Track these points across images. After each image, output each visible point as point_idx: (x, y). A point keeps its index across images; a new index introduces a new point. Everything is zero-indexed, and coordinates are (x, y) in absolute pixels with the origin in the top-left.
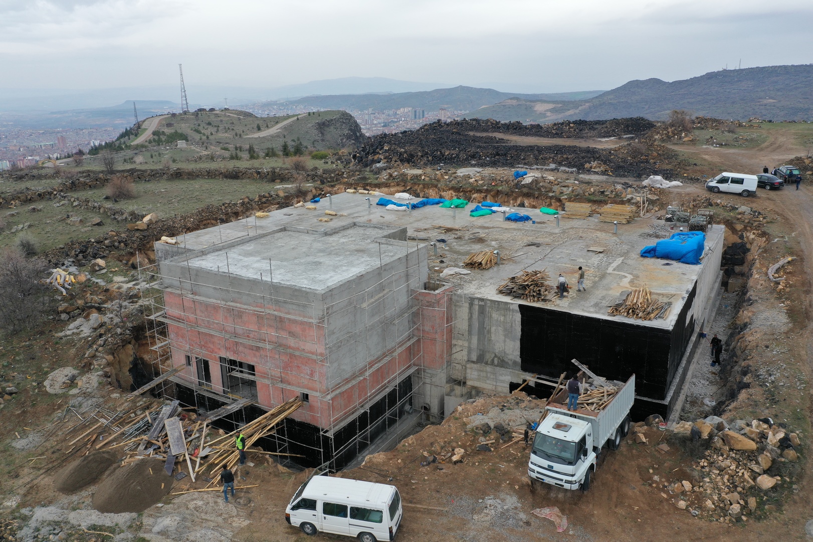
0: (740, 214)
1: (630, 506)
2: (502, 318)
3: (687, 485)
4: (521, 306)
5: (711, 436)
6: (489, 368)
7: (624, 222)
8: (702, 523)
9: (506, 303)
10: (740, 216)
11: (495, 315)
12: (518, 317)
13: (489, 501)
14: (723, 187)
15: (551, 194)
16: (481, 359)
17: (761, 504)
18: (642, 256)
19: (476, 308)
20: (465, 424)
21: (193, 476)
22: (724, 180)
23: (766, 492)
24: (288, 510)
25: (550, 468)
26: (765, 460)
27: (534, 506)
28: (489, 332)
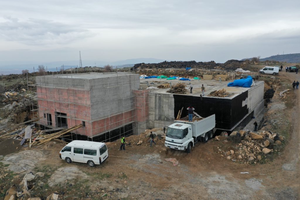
0: (271, 79)
1: (207, 158)
3: (232, 151)
4: (174, 95)
5: (244, 135)
6: (162, 122)
7: (225, 80)
8: (237, 164)
9: (169, 95)
11: (165, 100)
12: (173, 100)
14: (265, 72)
15: (199, 75)
16: (160, 119)
17: (263, 159)
18: (228, 86)
19: (158, 97)
21: (30, 145)
23: (266, 155)
24: (61, 152)
25: (173, 141)
26: (267, 143)
27: (166, 158)
28: (163, 107)
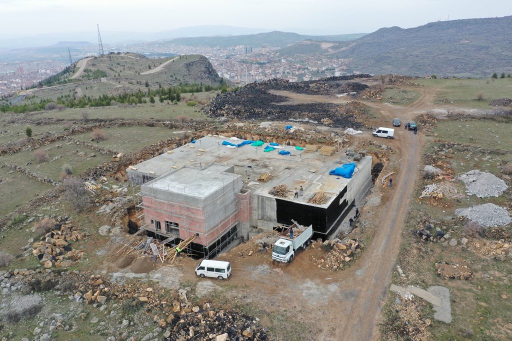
0: (382, 149)
1: (304, 267)
2: (269, 204)
3: (323, 260)
4: (276, 199)
5: (334, 245)
6: (265, 222)
7: (330, 155)
8: (324, 272)
9: (271, 198)
10: (381, 151)
11: (267, 202)
12: (275, 203)
13: (259, 267)
14: (379, 134)
15: (302, 138)
16: (263, 219)
17: (344, 266)
18: (330, 174)
19: (260, 199)
20: (254, 243)
21: (163, 262)
22: (379, 131)
23: (347, 262)
24: (196, 270)
25: (278, 256)
26: (349, 252)
27: (273, 268)
28: (265, 208)
